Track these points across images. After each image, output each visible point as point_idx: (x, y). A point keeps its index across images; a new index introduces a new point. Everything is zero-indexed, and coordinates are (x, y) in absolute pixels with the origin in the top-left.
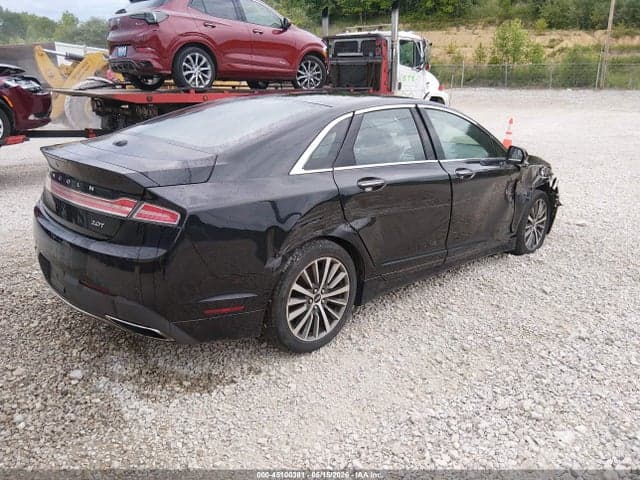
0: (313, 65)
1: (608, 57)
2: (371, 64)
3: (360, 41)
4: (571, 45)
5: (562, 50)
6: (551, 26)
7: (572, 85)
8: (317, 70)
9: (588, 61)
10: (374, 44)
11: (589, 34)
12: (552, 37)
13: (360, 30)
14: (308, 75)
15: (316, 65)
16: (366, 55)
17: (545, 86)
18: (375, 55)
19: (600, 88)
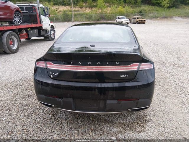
0: (18, 15)
1: (73, 13)
2: (32, 15)
3: (24, 7)
4: (62, 10)
5: (60, 11)
6: (54, 4)
7: (66, 21)
8: (20, 17)
9: (69, 14)
10: (32, 8)
11: (65, 7)
12: (56, 8)
13: (22, 3)
14: (17, 19)
15: (19, 15)
16: (29, 12)
17: (59, 22)
18: (33, 12)
19: (74, 22)
